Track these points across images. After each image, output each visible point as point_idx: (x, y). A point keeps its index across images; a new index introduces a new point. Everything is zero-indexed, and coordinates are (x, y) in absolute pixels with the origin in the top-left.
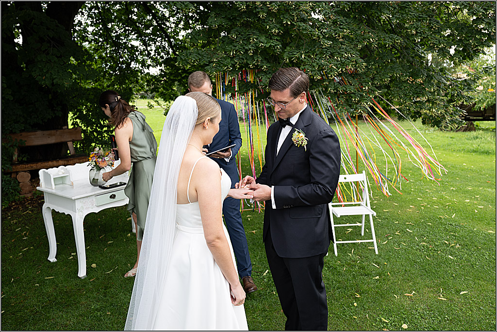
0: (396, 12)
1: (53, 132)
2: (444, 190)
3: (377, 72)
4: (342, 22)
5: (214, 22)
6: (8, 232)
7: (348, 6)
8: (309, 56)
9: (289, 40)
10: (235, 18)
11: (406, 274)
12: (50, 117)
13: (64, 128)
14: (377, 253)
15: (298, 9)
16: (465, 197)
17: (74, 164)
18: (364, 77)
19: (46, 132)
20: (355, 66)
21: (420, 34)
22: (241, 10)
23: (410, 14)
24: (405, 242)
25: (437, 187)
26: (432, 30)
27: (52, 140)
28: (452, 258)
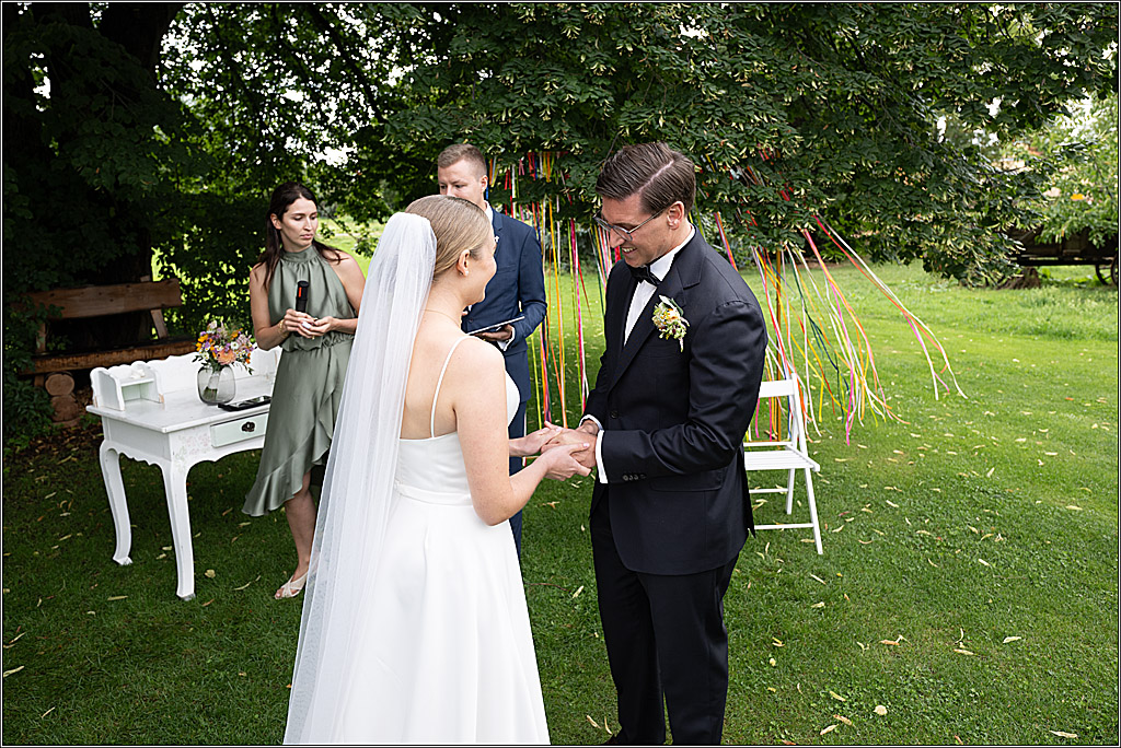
0: (871, 22)
1: (120, 288)
2: (969, 416)
3: (823, 156)
4: (749, 45)
5: (465, 47)
6: (30, 501)
7: (762, 10)
8: (675, 122)
9: (629, 87)
10: (510, 39)
11: (884, 599)
12: (113, 257)
13: (143, 279)
14: (820, 551)
15: (650, 16)
16: (1017, 431)
17: (165, 358)
18: (797, 167)
19: (103, 289)
20: (778, 143)
21: (923, 72)
22: (524, 19)
23: (902, 27)
24: (881, 529)
25: (954, 411)
26: (951, 61)
27: (117, 307)
28: (986, 564)
